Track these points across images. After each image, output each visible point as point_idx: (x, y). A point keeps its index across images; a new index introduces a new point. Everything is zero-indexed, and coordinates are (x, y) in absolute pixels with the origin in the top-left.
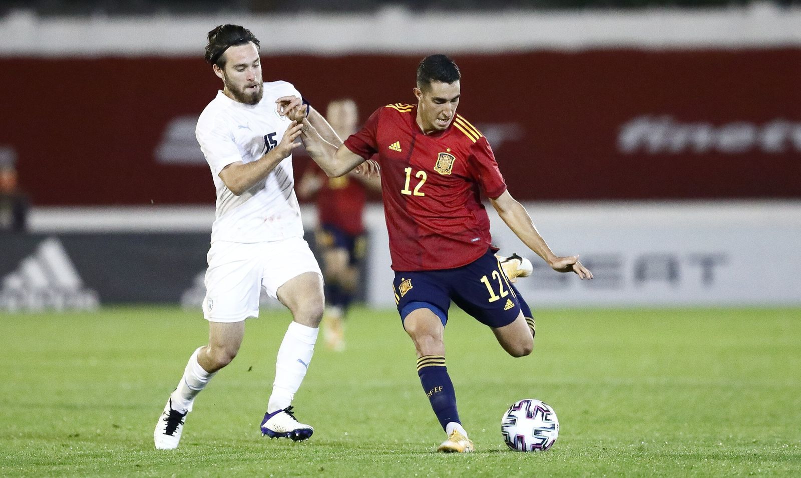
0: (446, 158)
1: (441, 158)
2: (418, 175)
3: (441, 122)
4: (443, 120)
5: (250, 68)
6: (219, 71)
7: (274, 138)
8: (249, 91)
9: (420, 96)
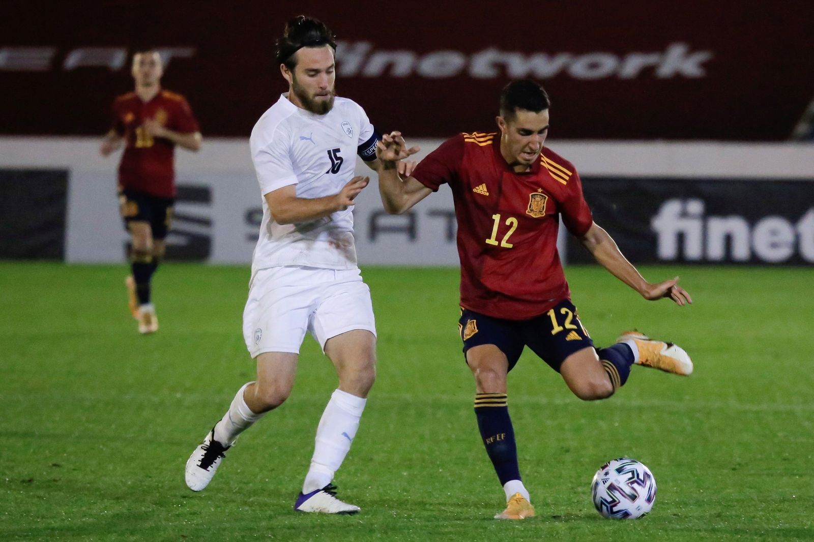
0: (538, 199)
1: (533, 199)
2: (508, 223)
3: (526, 156)
4: (529, 153)
5: (324, 76)
6: (287, 72)
7: (338, 155)
8: (318, 99)
9: (502, 126)
